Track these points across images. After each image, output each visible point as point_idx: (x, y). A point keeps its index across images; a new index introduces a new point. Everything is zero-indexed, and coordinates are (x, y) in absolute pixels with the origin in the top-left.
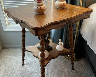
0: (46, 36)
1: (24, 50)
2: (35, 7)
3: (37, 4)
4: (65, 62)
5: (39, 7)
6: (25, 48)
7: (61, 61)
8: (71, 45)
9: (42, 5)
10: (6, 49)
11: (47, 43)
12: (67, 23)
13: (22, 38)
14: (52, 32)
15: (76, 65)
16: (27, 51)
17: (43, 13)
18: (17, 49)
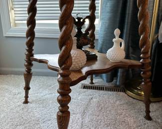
4: (127, 103)
7: (116, 101)
15: (155, 111)
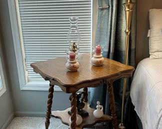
0: (80, 97)
1: (49, 116)
2: (68, 64)
3: (70, 61)
5: (72, 65)
6: (51, 113)
8: (112, 109)
9: (75, 63)
10: (19, 118)
11: (81, 107)
12: (101, 82)
13: (48, 99)
14: (91, 93)
16: (53, 116)
17: (76, 71)
18: (37, 118)
